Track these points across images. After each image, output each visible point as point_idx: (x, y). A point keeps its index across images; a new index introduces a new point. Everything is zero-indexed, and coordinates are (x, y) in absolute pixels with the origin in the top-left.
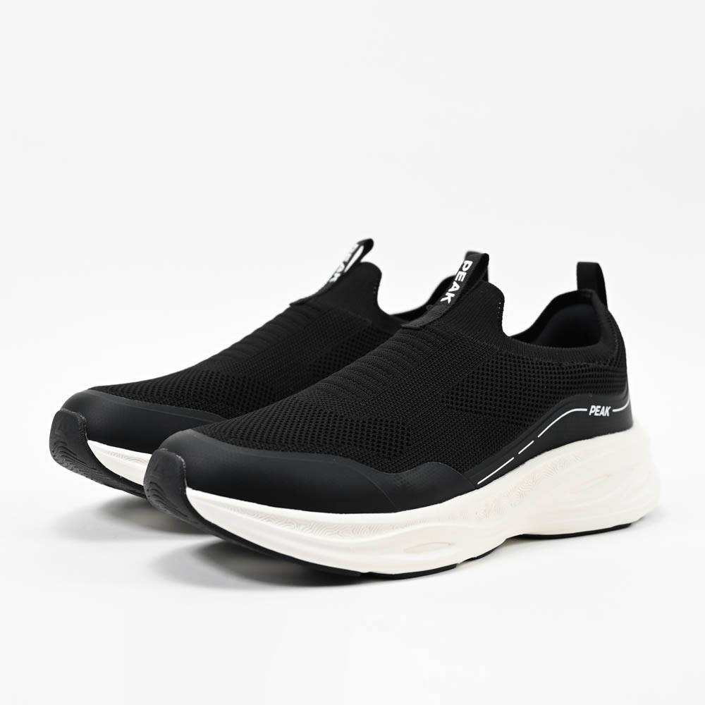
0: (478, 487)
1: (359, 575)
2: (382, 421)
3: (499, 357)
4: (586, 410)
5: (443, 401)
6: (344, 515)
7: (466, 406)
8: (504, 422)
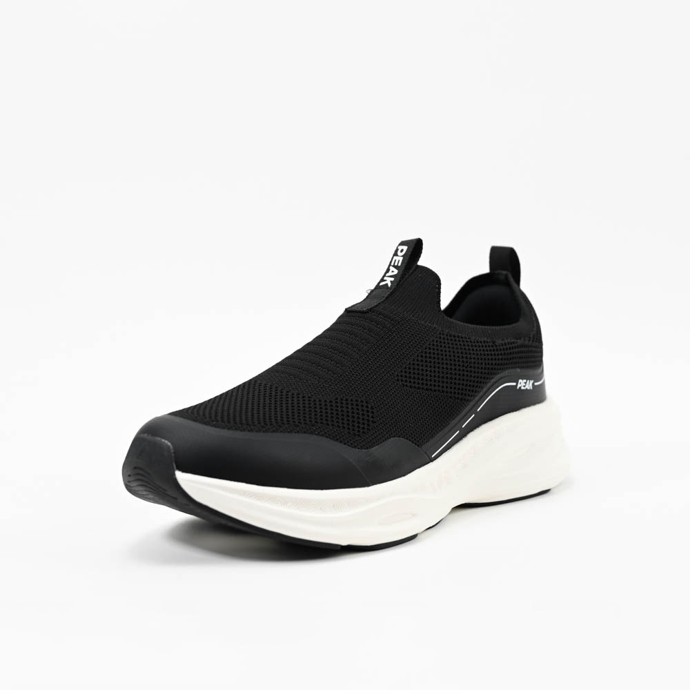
0: (432, 460)
1: (339, 548)
2: (347, 400)
3: (442, 336)
4: (514, 384)
5: (398, 380)
7: (418, 383)
8: (451, 397)
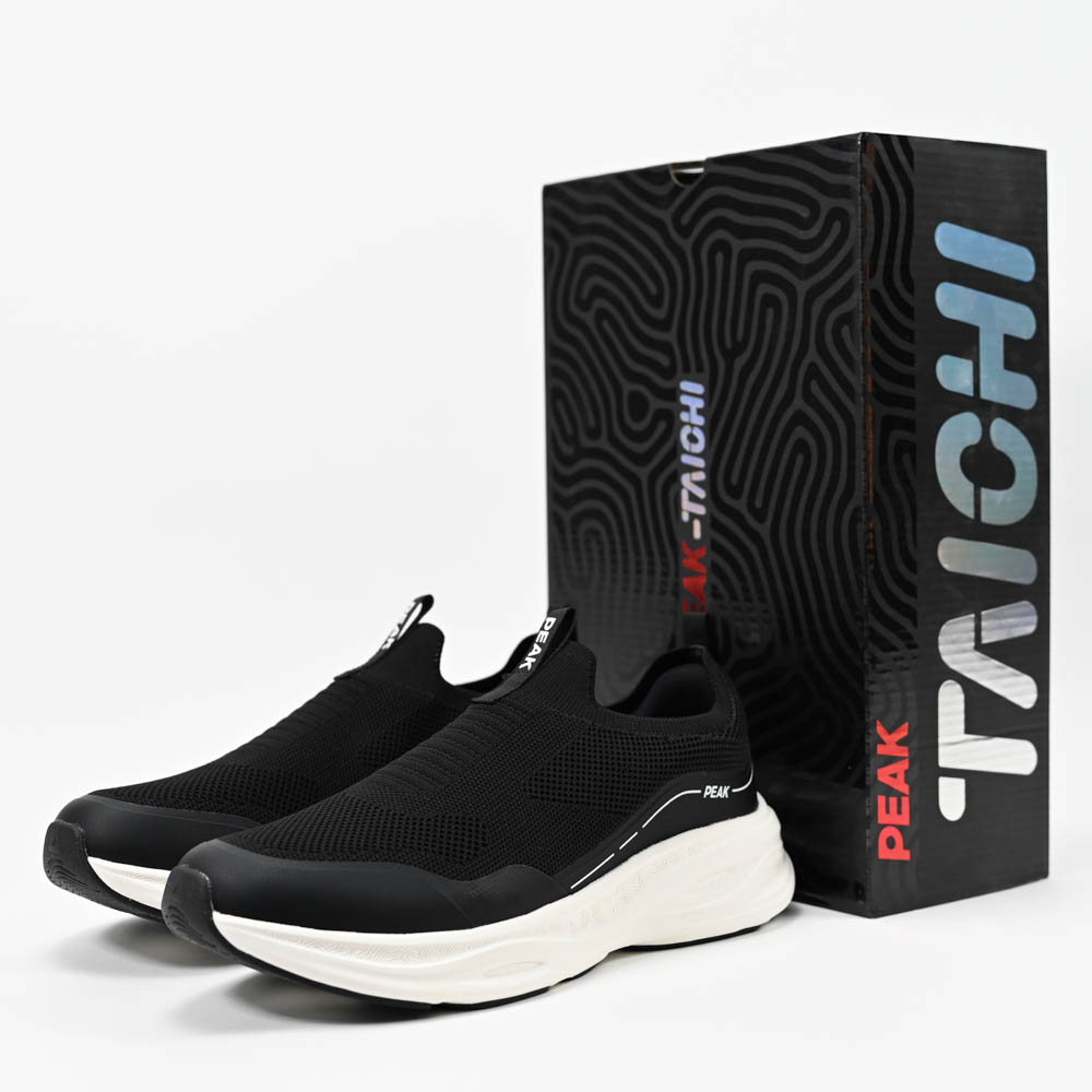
0: (572, 892)
1: (430, 1007)
2: (451, 817)
3: (592, 733)
4: (699, 791)
5: (525, 790)
6: (408, 935)
7: (554, 794)
8: (600, 811)
